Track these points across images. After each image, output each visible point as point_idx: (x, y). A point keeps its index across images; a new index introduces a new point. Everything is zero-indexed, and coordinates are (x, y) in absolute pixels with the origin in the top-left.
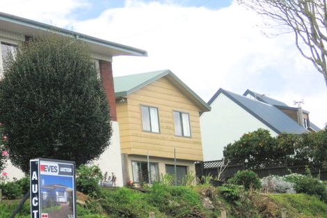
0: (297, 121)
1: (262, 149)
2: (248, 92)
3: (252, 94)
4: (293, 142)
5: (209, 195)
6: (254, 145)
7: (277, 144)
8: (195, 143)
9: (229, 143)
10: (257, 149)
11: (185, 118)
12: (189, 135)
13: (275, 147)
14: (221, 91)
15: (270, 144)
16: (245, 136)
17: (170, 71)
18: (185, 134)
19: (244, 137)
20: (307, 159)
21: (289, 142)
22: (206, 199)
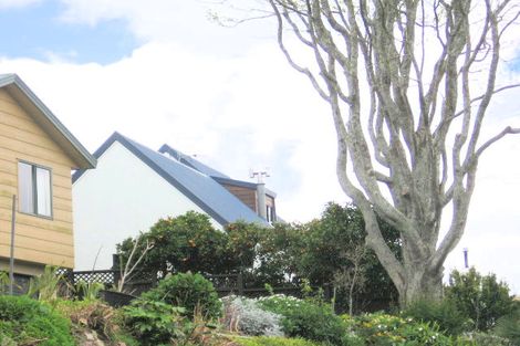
0: (253, 208)
1: (194, 251)
2: (165, 149)
3: (174, 153)
4: (256, 240)
5: (97, 326)
6: (180, 242)
7: (225, 242)
8: (60, 230)
9: (126, 238)
10: (184, 250)
11: (42, 176)
12: (49, 214)
13: (219, 248)
14: (116, 137)
15: (211, 243)
16: (162, 224)
17: (17, 77)
18: (40, 212)
19: (158, 226)
20: (282, 277)
21: (249, 239)
22: (90, 336)
